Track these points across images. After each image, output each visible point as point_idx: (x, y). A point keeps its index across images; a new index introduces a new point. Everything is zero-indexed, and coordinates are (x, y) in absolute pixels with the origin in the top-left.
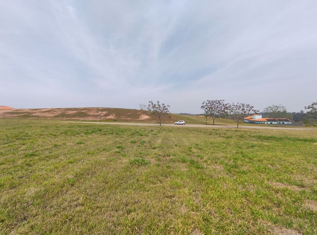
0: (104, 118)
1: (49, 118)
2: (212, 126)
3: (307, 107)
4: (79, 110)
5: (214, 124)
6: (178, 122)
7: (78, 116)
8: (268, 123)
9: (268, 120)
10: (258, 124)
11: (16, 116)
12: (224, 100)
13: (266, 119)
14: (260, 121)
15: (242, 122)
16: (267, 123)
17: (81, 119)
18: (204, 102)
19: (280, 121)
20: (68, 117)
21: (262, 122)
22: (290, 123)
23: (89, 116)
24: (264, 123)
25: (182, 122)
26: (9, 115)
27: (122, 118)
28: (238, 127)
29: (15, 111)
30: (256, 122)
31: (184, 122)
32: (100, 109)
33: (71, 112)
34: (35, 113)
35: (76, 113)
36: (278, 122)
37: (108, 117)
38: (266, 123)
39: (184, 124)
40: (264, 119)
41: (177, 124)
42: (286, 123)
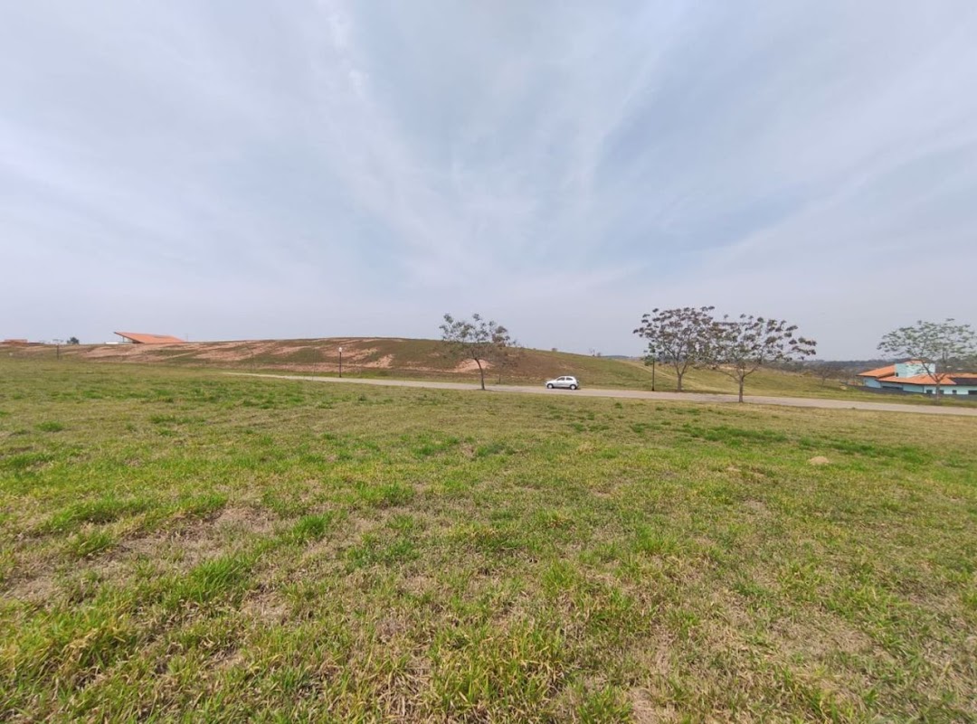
0: (360, 365)
1: (228, 366)
2: (676, 394)
4: (310, 344)
5: (679, 390)
7: (296, 360)
8: (958, 393)
9: (960, 382)
10: (915, 394)
11: (162, 361)
12: (712, 308)
13: (951, 378)
14: (922, 386)
15: (845, 388)
16: (954, 391)
17: (301, 368)
18: (645, 316)
20: (273, 363)
21: (929, 388)
23: (323, 360)
25: (569, 379)
26: (152, 357)
27: (409, 365)
28: (741, 401)
29: (169, 349)
30: (906, 389)
31: (574, 381)
32: (365, 341)
33: (287, 350)
34: (206, 352)
35: (295, 353)
37: (370, 365)
38: (948, 391)
39: (573, 387)
40: (944, 379)
41: (550, 386)
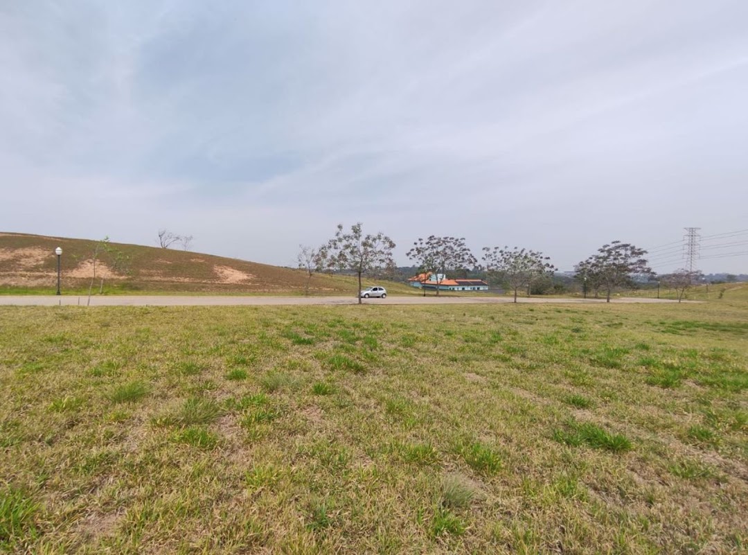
6: (369, 292)
9: (459, 284)
13: (456, 282)
19: (474, 285)
22: (487, 289)
24: (453, 289)
31: (384, 291)
39: (384, 296)
40: (453, 282)
41: (367, 296)
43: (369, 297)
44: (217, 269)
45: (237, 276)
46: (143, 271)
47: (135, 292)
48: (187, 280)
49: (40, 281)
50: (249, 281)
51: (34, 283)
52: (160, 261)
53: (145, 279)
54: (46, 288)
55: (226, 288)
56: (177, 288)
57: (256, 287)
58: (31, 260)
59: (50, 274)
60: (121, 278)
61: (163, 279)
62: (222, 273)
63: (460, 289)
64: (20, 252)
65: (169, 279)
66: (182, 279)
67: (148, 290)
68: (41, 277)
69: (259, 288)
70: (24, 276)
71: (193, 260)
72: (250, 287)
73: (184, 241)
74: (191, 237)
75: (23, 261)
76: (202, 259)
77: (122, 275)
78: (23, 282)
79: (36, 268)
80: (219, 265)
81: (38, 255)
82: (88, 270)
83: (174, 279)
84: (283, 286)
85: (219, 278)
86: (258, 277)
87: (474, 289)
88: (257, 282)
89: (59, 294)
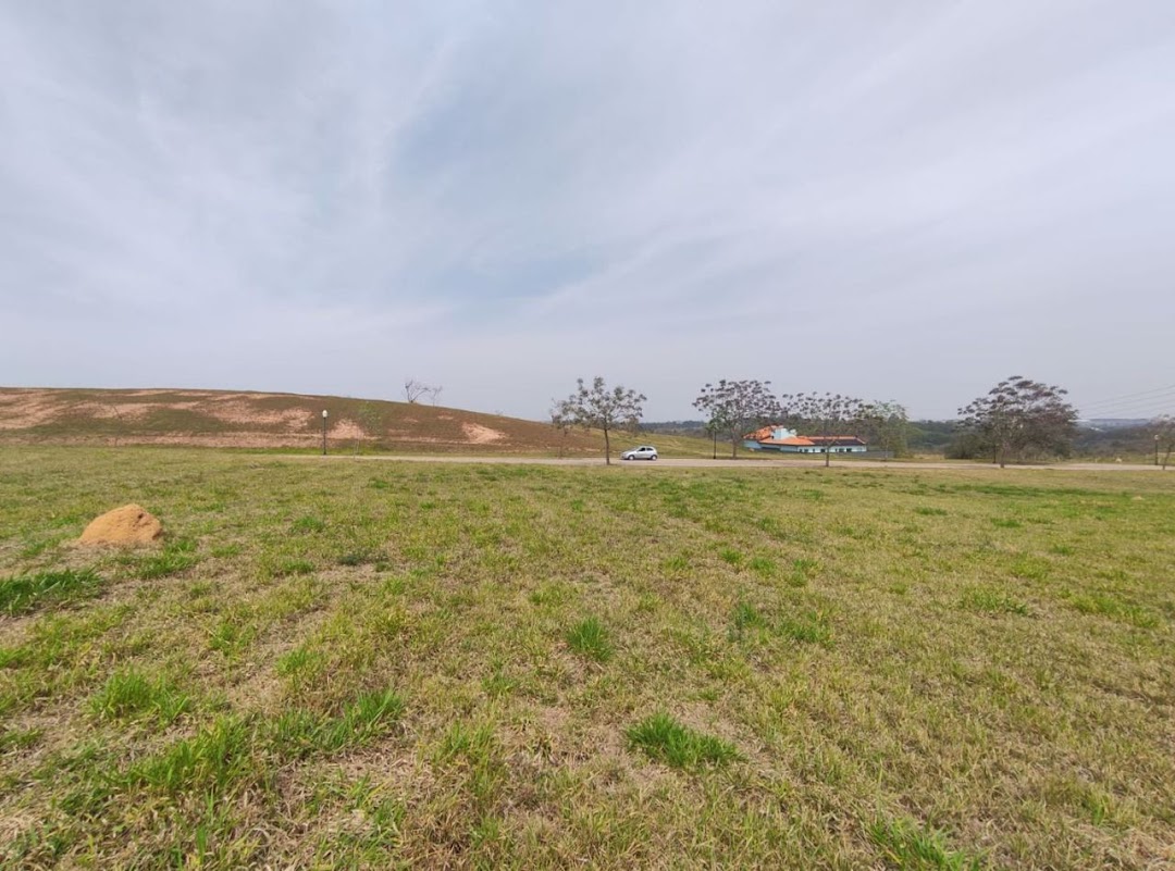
2: (733, 461)
3: (964, 409)
5: (735, 458)
6: (635, 453)
8: (816, 451)
9: (817, 443)
10: (791, 452)
13: (810, 440)
14: (794, 446)
18: (705, 384)
19: (842, 445)
21: (799, 448)
22: (864, 450)
23: (234, 427)
24: (806, 450)
25: (649, 449)
30: (782, 449)
31: (654, 452)
36: (838, 448)
40: (805, 441)
42: (854, 449)
43: (635, 459)
44: (466, 427)
45: (486, 435)
46: (392, 431)
47: (386, 452)
48: (433, 440)
49: (308, 442)
50: (499, 441)
51: (304, 444)
52: (407, 419)
53: (393, 439)
54: (314, 448)
55: (472, 449)
56: (424, 449)
57: (506, 448)
58: (297, 422)
59: (315, 435)
60: (373, 438)
61: (410, 440)
62: (471, 432)
63: (818, 450)
64: (287, 413)
65: (416, 439)
66: (428, 440)
67: (398, 450)
68: (307, 438)
69: (510, 448)
70: (294, 437)
71: (441, 418)
72: (500, 448)
73: (433, 393)
74: (441, 389)
75: (292, 423)
76: (451, 415)
77: (372, 435)
78: (296, 443)
79: (302, 430)
80: (469, 422)
81: (301, 416)
82: (345, 430)
83: (421, 439)
84: (538, 446)
85: (467, 438)
86: (512, 436)
87: (841, 451)
88: (509, 441)
89: (325, 454)
